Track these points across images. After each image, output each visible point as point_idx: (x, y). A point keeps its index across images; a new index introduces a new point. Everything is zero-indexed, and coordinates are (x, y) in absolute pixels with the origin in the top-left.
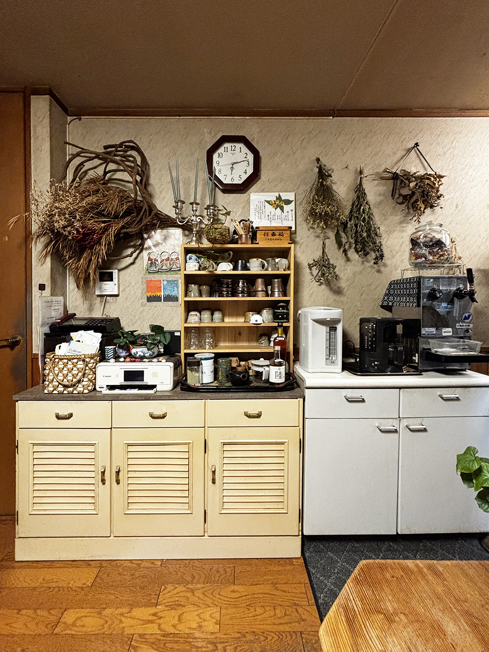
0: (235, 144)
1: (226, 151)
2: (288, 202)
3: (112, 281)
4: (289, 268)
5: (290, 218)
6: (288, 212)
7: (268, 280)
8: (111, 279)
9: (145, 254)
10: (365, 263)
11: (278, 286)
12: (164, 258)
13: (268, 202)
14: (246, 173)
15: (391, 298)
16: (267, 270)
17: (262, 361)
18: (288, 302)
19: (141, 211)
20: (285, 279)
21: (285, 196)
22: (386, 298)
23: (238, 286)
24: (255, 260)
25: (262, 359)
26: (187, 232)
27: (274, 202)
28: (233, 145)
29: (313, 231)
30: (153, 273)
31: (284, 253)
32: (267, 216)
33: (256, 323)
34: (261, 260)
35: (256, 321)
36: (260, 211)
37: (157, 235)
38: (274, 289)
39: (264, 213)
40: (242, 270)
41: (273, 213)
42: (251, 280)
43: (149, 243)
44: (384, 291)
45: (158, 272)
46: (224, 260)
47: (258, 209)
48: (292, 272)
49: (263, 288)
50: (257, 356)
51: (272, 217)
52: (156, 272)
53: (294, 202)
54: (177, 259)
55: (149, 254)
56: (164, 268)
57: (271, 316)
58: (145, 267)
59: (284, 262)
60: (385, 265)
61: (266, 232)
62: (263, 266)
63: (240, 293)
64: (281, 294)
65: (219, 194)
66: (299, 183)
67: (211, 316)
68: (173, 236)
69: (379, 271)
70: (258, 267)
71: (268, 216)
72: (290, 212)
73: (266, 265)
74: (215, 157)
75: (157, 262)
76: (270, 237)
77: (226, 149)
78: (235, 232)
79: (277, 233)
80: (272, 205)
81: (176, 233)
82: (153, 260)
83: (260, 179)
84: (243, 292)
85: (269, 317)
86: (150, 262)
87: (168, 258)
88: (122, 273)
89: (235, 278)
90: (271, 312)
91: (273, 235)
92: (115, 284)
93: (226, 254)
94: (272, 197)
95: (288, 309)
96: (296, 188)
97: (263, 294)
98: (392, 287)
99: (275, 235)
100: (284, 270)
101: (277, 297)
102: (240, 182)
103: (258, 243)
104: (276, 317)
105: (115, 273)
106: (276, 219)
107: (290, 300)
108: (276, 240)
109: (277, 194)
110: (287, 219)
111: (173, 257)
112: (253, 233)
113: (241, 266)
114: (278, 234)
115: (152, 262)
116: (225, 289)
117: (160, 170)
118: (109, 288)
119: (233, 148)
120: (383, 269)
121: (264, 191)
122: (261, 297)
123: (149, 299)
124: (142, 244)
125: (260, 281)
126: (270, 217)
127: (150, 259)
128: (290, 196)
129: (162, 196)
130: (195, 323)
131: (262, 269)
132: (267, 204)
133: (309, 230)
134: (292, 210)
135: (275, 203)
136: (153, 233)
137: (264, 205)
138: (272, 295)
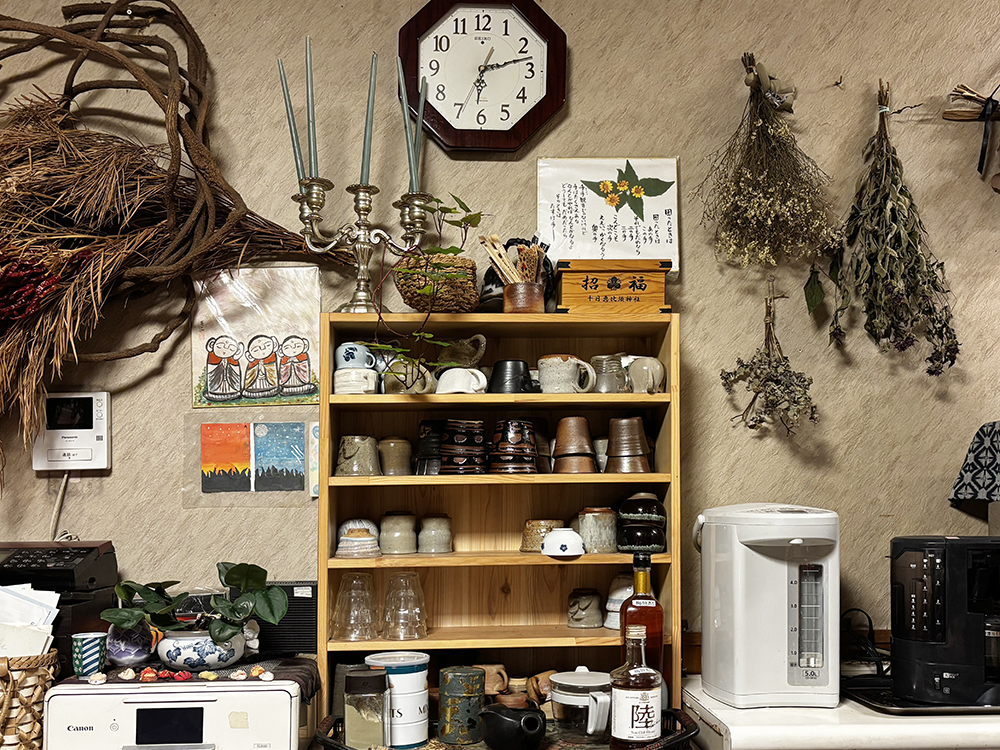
0: (487, 11)
1: (460, 30)
2: (656, 187)
3: (90, 426)
4: (664, 386)
5: (663, 234)
6: (655, 217)
7: (599, 420)
8: (86, 423)
9: (197, 343)
10: (901, 370)
11: (631, 441)
12: (259, 355)
13: (594, 187)
14: (524, 98)
15: (984, 478)
16: (594, 390)
17: (582, 675)
18: (662, 489)
19: (189, 210)
20: (651, 418)
21: (645, 169)
22: (968, 477)
23: (505, 439)
24: (557, 360)
25: (582, 669)
26: (334, 277)
27: (611, 188)
28: (482, 12)
29: (735, 276)
30: (224, 401)
31: (648, 340)
32: (590, 229)
33: (561, 553)
34: (574, 360)
35: (564, 548)
36: (568, 214)
37: (239, 284)
38: (619, 449)
39: (580, 219)
40: (516, 390)
41: (609, 221)
42: (545, 420)
43: (210, 308)
44: (961, 455)
45: (240, 397)
46: (459, 359)
47: (562, 208)
48: (673, 397)
49: (581, 447)
50: (564, 659)
51: (606, 231)
52: (233, 399)
53: (675, 186)
54: (303, 357)
55: (212, 342)
56: (258, 385)
57: (608, 534)
58: (196, 383)
59: (649, 366)
60: (962, 378)
61: (591, 276)
62: (583, 379)
63: (509, 461)
64: (639, 464)
65: (439, 160)
66: (688, 132)
67: (413, 535)
68: (288, 288)
69: (943, 396)
70: (567, 381)
71: (595, 228)
72: (662, 215)
73: (592, 373)
74: (427, 47)
75: (236, 369)
76: (603, 291)
77: (460, 24)
78: (492, 276)
79: (625, 279)
80: (605, 195)
81: (301, 280)
82: (224, 363)
83: (566, 115)
84: (518, 459)
85: (604, 537)
86: (212, 368)
87: (274, 355)
88: (123, 401)
89: (493, 417)
90: (608, 519)
91: (614, 284)
92: (99, 438)
93: (466, 342)
94: (606, 171)
95: (662, 511)
96: (681, 144)
97: (580, 464)
98: (987, 443)
99: (619, 287)
100: (650, 392)
101: (627, 471)
102: (507, 126)
103: (565, 311)
104: (624, 535)
105: (100, 403)
106: (621, 238)
107: (670, 483)
108: (622, 299)
109: (621, 164)
110: (654, 237)
111: (289, 352)
112: (550, 279)
113: (514, 380)
114: (627, 281)
115: (221, 367)
116: (461, 450)
117: (250, 86)
118: (79, 448)
119: (483, 22)
120: (954, 388)
121: (580, 154)
122: (576, 474)
123: (211, 484)
124: (189, 315)
125: (572, 423)
126: (599, 231)
127: (212, 358)
128: (664, 169)
129: (254, 164)
130: (365, 556)
131: (580, 390)
132: (590, 194)
133: (721, 271)
134: (668, 212)
135: (615, 191)
136: (225, 277)
137: (579, 196)
138: (613, 465)
